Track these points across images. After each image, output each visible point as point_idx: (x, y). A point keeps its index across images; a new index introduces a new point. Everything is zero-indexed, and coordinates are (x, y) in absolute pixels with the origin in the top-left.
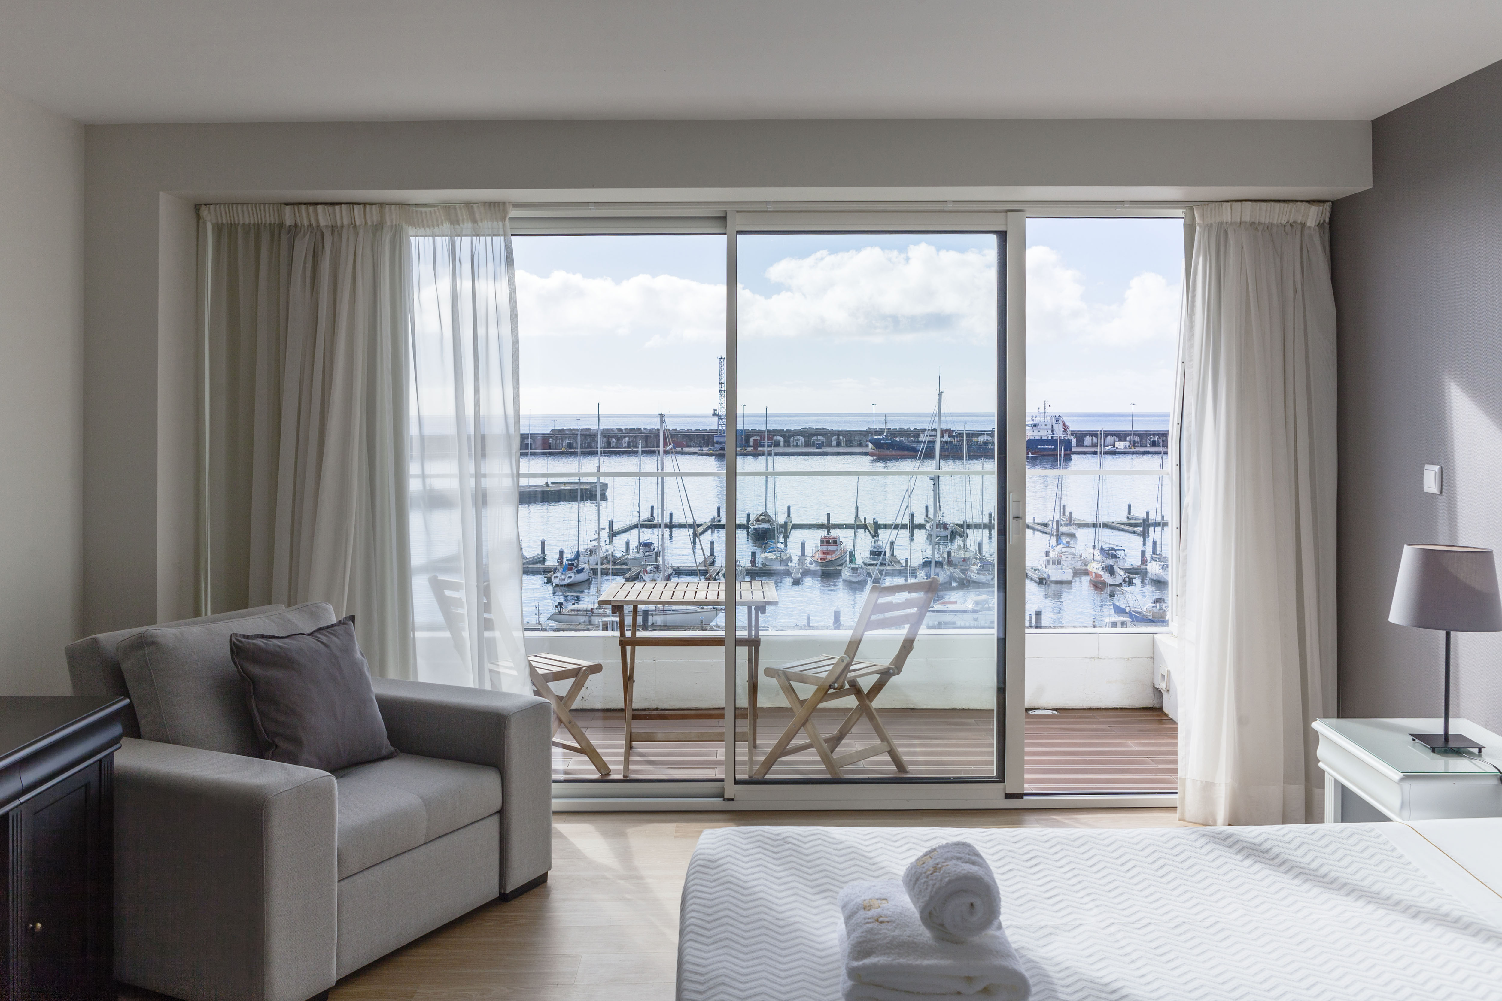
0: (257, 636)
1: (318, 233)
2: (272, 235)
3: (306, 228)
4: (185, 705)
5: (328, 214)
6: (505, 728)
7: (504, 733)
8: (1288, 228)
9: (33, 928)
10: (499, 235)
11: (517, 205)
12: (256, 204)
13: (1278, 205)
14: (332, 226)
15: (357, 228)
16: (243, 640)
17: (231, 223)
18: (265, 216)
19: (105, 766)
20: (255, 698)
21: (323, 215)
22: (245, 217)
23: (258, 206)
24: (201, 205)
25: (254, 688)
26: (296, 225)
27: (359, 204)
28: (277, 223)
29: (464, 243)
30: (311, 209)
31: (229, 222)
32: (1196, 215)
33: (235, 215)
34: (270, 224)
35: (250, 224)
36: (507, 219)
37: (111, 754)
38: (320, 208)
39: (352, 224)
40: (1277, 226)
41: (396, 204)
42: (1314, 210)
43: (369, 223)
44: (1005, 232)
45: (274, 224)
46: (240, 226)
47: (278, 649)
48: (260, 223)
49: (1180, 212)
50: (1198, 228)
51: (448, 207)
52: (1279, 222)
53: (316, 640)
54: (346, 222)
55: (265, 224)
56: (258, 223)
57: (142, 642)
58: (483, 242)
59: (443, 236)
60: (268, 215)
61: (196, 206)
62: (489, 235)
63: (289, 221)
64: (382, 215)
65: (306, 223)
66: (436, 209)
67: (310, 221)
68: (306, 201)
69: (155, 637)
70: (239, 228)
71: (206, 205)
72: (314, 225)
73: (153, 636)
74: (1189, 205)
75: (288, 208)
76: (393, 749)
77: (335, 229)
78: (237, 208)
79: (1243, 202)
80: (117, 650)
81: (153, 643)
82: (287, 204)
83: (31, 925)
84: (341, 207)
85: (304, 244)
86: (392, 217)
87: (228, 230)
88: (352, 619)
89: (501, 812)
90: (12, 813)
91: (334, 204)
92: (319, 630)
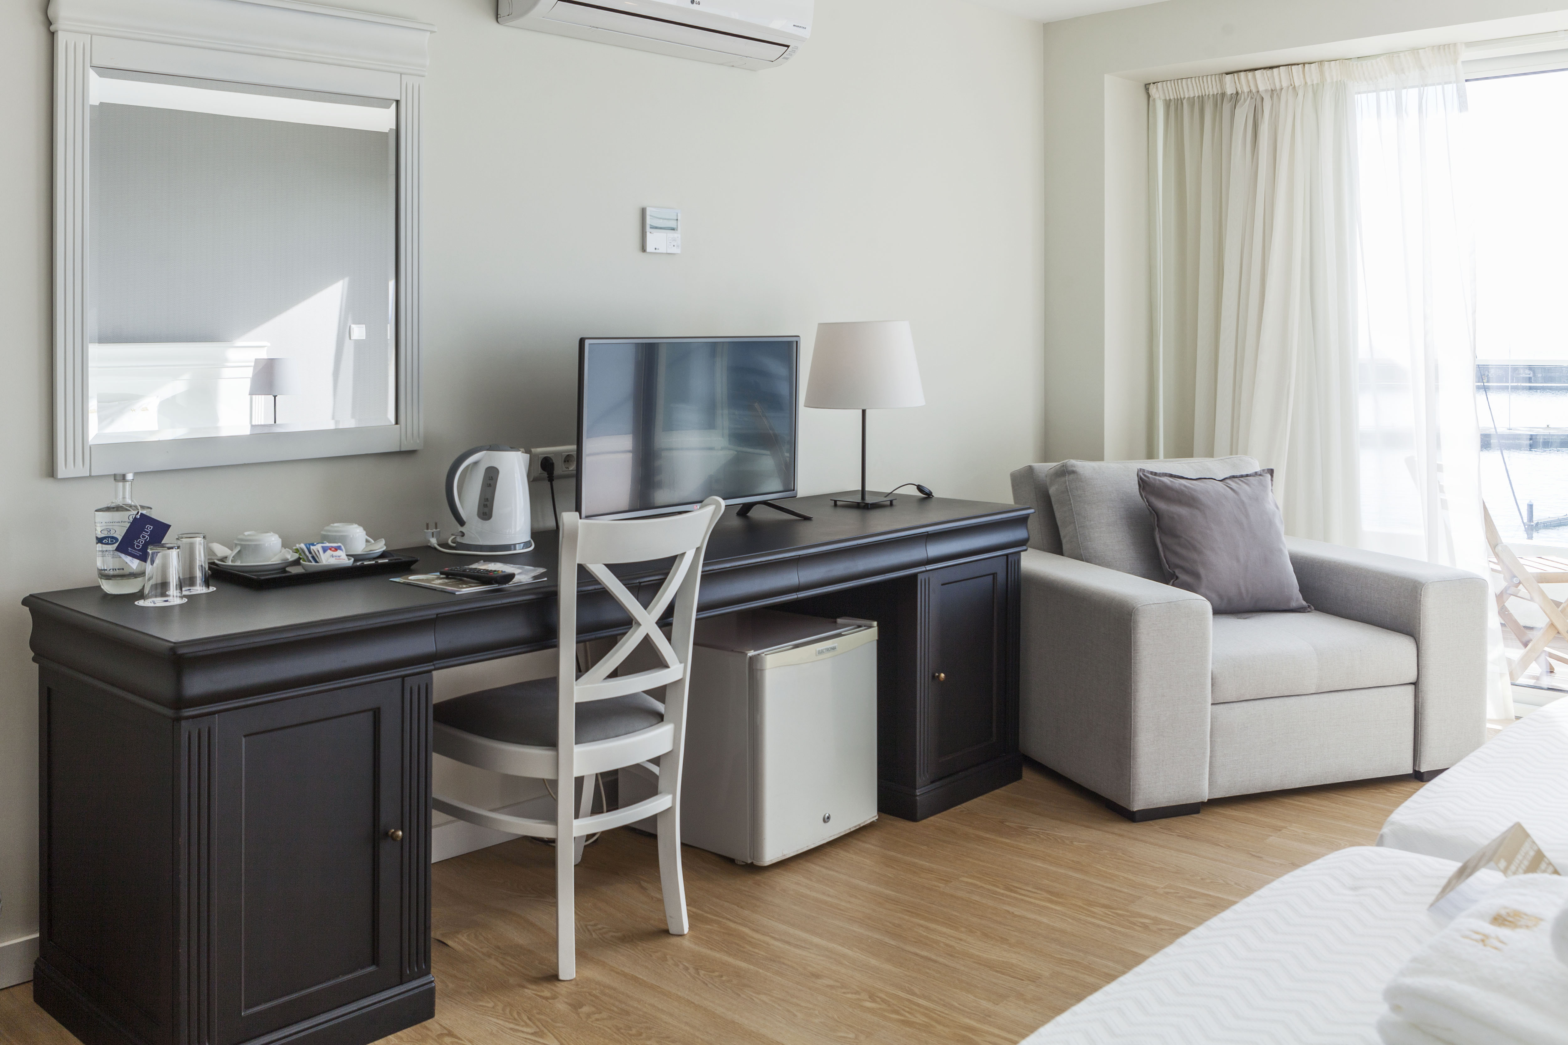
0: (1165, 475)
1: (1259, 99)
2: (1216, 105)
3: (1246, 94)
4: (1097, 530)
5: (1266, 78)
6: (1421, 595)
7: (1420, 601)
9: (938, 677)
10: (1450, 83)
11: (1469, 45)
12: (1199, 77)
14: (1272, 90)
15: (1296, 89)
16: (1150, 476)
17: (1177, 98)
18: (1208, 88)
19: (1012, 562)
20: (1159, 531)
21: (1262, 81)
22: (1190, 91)
23: (1201, 78)
24: (1150, 84)
25: (1158, 520)
26: (1237, 93)
27: (1297, 63)
28: (1220, 93)
29: (1411, 96)
30: (1250, 74)
31: (1176, 98)
33: (1181, 89)
34: (1213, 95)
35: (1194, 97)
36: (1459, 62)
37: (1018, 553)
38: (1258, 73)
39: (1291, 85)
41: (1336, 59)
43: (1309, 83)
45: (1217, 94)
46: (1185, 99)
47: (1183, 488)
48: (1204, 95)
51: (1391, 55)
53: (1226, 485)
54: (1285, 84)
55: (1209, 95)
56: (1202, 95)
57: (1064, 470)
58: (1432, 93)
59: (1388, 90)
60: (1210, 87)
61: (1146, 85)
62: (1439, 84)
63: (1230, 90)
64: (1322, 73)
65: (1246, 90)
66: (1378, 59)
67: (1250, 87)
68: (1244, 68)
69: (1074, 467)
70: (1185, 102)
71: (1154, 83)
72: (1254, 92)
73: (1072, 466)
75: (1228, 77)
76: (1304, 603)
77: (1274, 93)
78: (1182, 83)
80: (1046, 477)
81: (1073, 472)
82: (1227, 74)
83: (937, 674)
84: (1279, 70)
85: (1243, 112)
86: (1333, 73)
87: (1174, 106)
88: (1271, 472)
89: (1415, 684)
90: (920, 577)
91: (1271, 68)
92: (1233, 477)
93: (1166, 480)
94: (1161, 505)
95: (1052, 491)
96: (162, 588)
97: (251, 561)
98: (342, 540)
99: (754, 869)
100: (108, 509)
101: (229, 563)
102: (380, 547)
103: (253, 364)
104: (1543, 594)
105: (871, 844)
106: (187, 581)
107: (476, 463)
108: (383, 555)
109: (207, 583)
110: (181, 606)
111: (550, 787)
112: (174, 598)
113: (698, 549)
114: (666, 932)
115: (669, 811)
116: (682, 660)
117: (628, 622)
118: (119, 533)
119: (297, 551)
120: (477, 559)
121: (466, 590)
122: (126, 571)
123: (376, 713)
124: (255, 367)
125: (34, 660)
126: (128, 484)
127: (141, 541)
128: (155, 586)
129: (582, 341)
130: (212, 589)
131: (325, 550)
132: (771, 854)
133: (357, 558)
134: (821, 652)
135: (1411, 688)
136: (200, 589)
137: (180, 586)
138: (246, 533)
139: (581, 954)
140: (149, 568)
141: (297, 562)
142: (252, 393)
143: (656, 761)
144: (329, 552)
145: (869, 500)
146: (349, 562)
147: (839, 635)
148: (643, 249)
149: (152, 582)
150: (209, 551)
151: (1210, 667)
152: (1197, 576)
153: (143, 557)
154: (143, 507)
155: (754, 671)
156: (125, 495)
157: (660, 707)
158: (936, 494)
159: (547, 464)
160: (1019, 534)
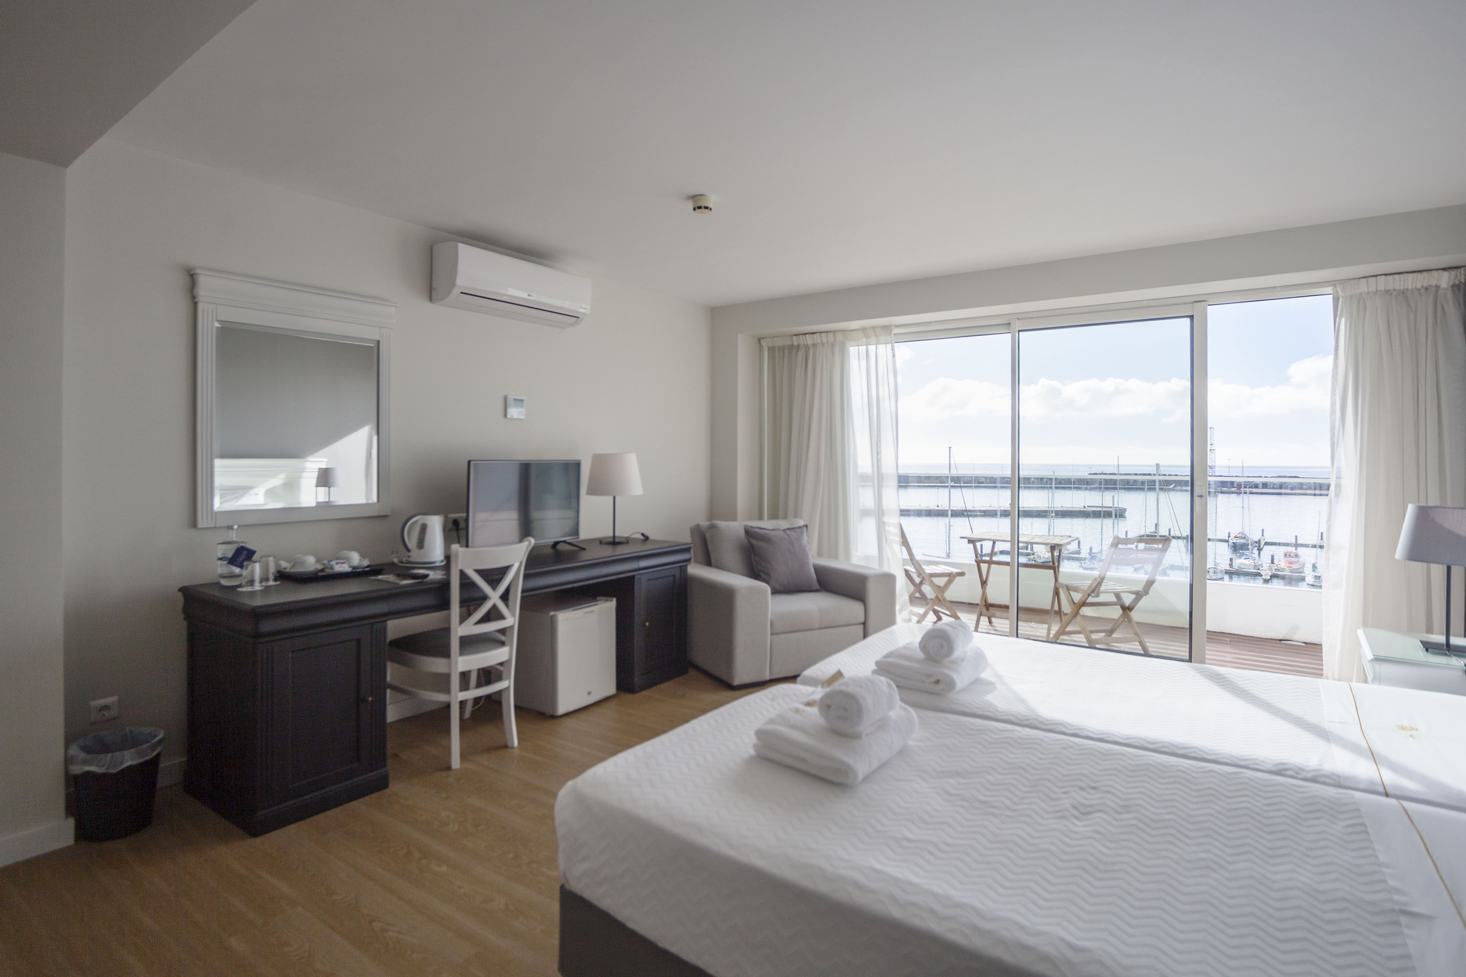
0: (760, 528)
1: (808, 348)
2: (789, 350)
3: (802, 346)
4: (726, 554)
5: (811, 339)
6: (867, 582)
7: (866, 585)
8: (1423, 291)
9: (645, 624)
10: (888, 344)
11: (897, 326)
13: (1411, 275)
15: (824, 344)
16: (751, 529)
17: (773, 346)
18: (786, 342)
19: (683, 570)
20: (754, 555)
21: (809, 340)
22: (779, 343)
23: (783, 337)
24: (761, 339)
25: (753, 550)
26: (799, 345)
27: (824, 332)
29: (872, 348)
30: (804, 336)
32: (1339, 290)
33: (774, 342)
34: (788, 345)
35: (780, 346)
36: (892, 335)
37: (686, 566)
38: (807, 336)
39: (822, 342)
40: (1412, 291)
41: (841, 331)
42: (1445, 275)
43: (829, 342)
44: (1193, 316)
45: (790, 345)
46: (776, 346)
47: (764, 534)
48: (784, 345)
49: (1329, 290)
50: (1341, 299)
51: (864, 330)
52: (1414, 287)
53: (786, 533)
54: (819, 341)
55: (786, 345)
57: (715, 526)
58: (881, 348)
59: (863, 346)
61: (759, 339)
62: (884, 344)
63: (795, 343)
64: (835, 337)
65: (802, 343)
66: (859, 331)
67: (804, 342)
68: (802, 333)
70: (776, 348)
71: (763, 339)
72: (805, 344)
73: (719, 524)
74: (1333, 283)
75: (795, 337)
76: (818, 588)
77: (814, 345)
78: (774, 339)
79: (1378, 277)
80: (707, 529)
81: (719, 527)
82: (795, 335)
84: (816, 335)
85: (801, 354)
86: (839, 337)
87: (771, 350)
88: (806, 526)
89: (864, 624)
90: (636, 577)
91: (813, 333)
92: (788, 529)
93: (757, 530)
94: (754, 542)
95: (707, 536)
96: (251, 582)
97: (299, 569)
98: (347, 559)
99: (554, 717)
100: (224, 543)
101: (288, 570)
102: (366, 563)
103: (317, 470)
104: (932, 582)
105: (612, 705)
106: (264, 579)
107: (415, 522)
108: (368, 566)
109: (276, 579)
110: (261, 591)
111: (447, 677)
112: (257, 587)
113: (521, 563)
114: (506, 747)
115: (508, 688)
116: (514, 615)
117: (485, 598)
118: (230, 555)
119: (324, 564)
120: (414, 568)
121: (405, 582)
122: (233, 574)
123: (359, 641)
124: (319, 472)
125: (185, 619)
126: (234, 532)
127: (241, 559)
128: (248, 582)
129: (469, 462)
130: (278, 583)
131: (337, 563)
132: (561, 709)
133: (354, 568)
134: (586, 613)
135: (861, 626)
136: (271, 583)
137: (261, 581)
138: (298, 555)
139: (463, 757)
140: (245, 572)
141: (322, 570)
142: (317, 486)
143: (501, 664)
144: (339, 565)
145: (617, 540)
146: (349, 570)
147: (596, 605)
148: (505, 415)
149: (246, 580)
150: (277, 565)
151: (769, 616)
152: (769, 575)
153: (241, 566)
154: (242, 542)
155: (553, 622)
156: (233, 536)
157: (503, 638)
158: (651, 537)
159: (456, 522)
160: (685, 556)
